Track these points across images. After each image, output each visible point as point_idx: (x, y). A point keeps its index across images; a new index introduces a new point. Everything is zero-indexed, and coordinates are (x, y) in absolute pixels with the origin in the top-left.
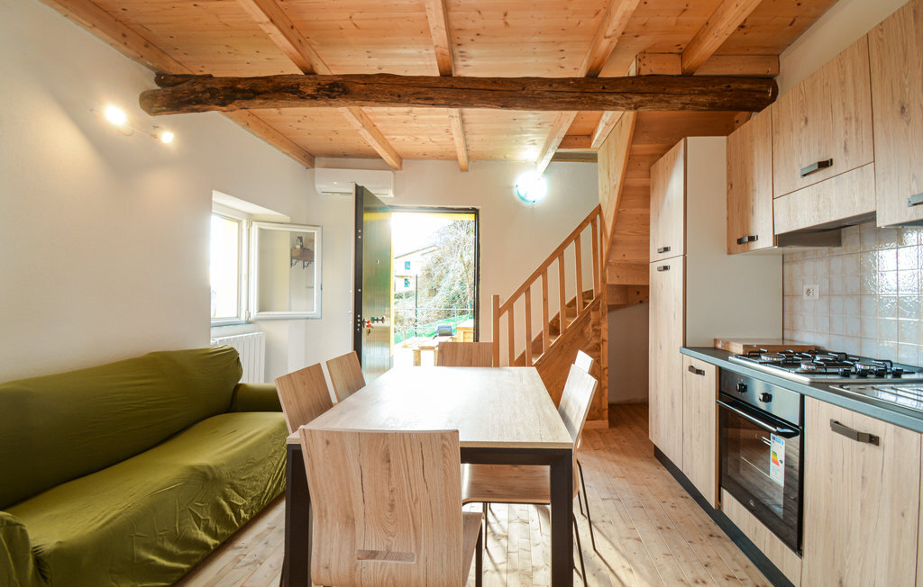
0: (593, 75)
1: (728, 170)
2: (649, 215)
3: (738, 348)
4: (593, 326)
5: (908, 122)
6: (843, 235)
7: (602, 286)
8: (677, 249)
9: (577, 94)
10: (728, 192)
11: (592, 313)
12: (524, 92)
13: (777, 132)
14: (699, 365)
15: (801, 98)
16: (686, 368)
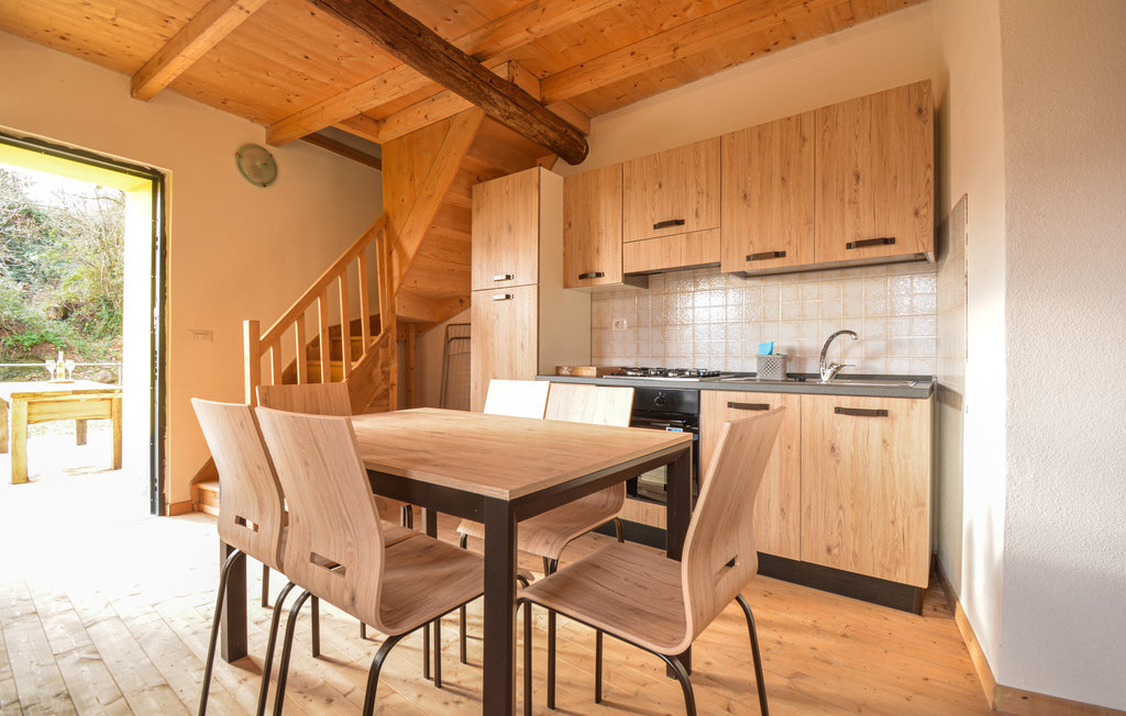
0: (477, 58)
1: (565, 210)
2: (470, 244)
4: (382, 367)
5: (749, 206)
6: (650, 280)
8: (528, 277)
9: (469, 75)
11: (381, 351)
12: (420, 39)
13: (628, 188)
15: (656, 166)
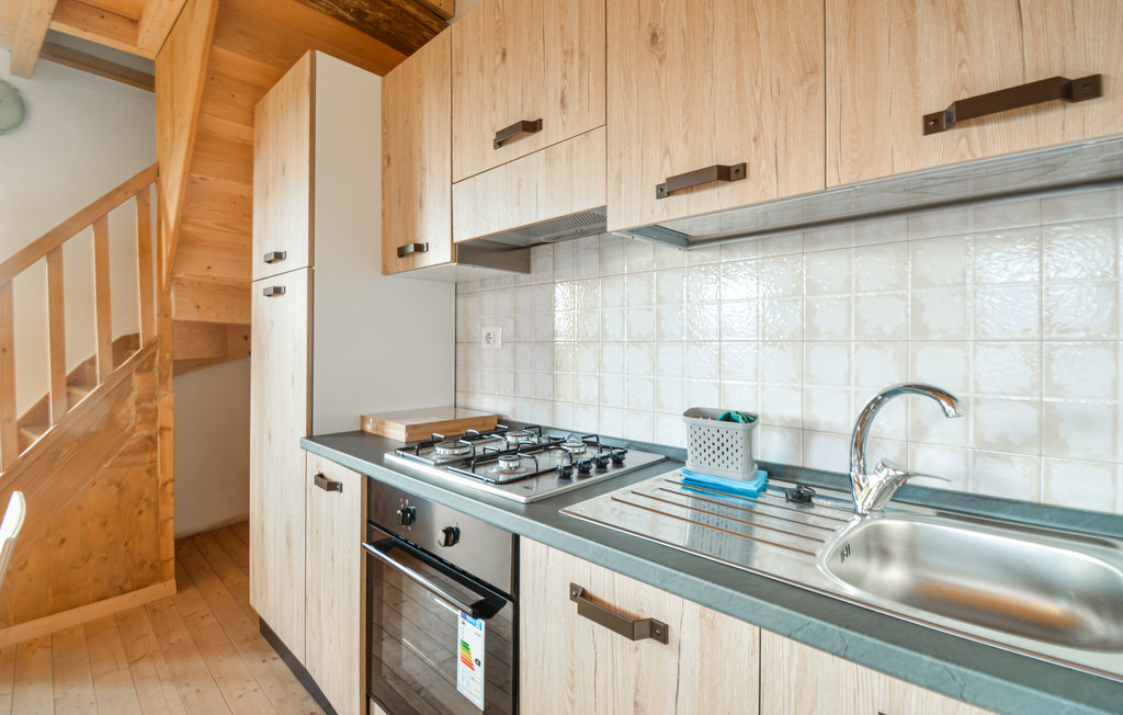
1: (384, 134)
3: (397, 433)
4: (138, 403)
5: (661, 60)
6: (532, 257)
7: (160, 323)
8: (298, 257)
10: (384, 171)
11: (136, 378)
13: (459, 73)
14: (334, 472)
15: (497, 18)
16: (311, 479)
